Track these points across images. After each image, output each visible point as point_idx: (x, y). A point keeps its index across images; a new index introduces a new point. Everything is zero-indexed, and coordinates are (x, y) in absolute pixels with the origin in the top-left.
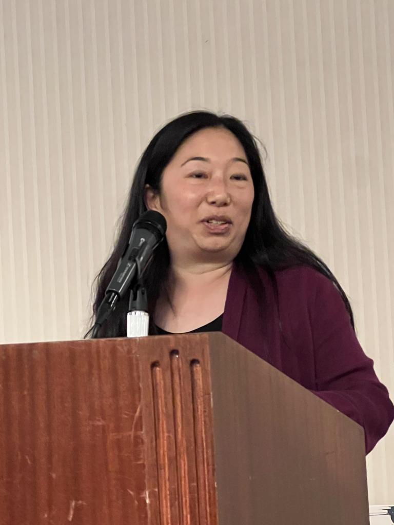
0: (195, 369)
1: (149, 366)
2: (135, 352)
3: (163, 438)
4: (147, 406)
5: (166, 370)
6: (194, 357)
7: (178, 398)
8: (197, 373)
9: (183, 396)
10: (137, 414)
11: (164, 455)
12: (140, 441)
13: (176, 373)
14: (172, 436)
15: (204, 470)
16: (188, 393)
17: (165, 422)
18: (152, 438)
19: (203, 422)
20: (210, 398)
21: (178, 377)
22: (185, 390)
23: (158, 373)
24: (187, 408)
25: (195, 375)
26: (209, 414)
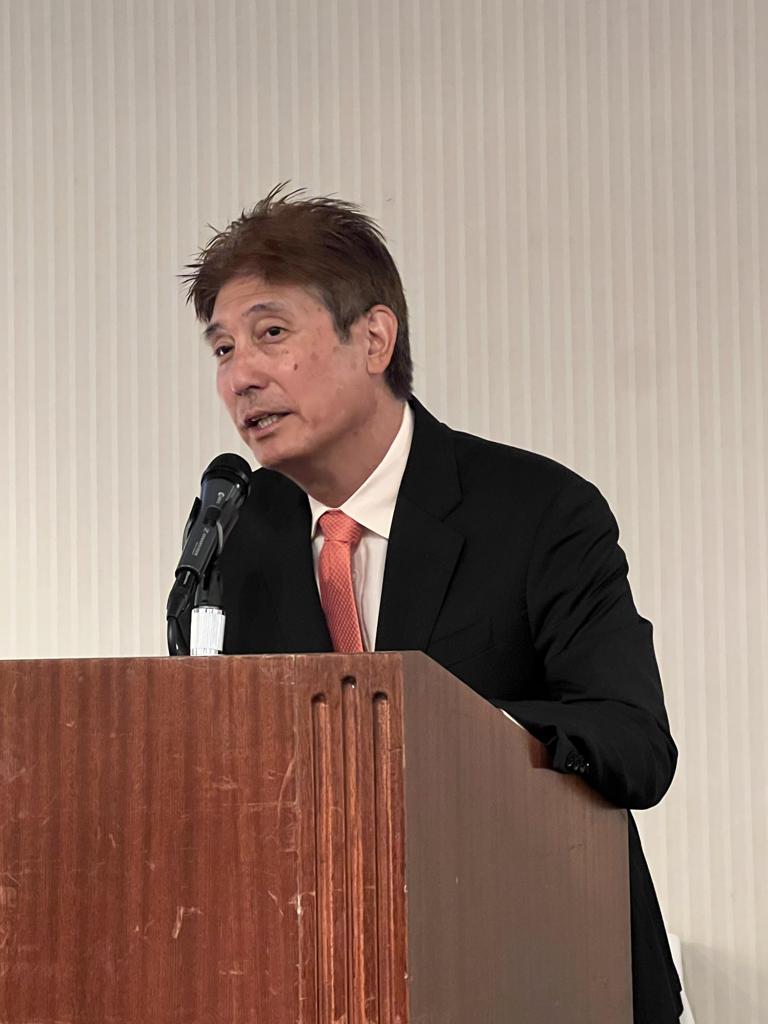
0: (379, 708)
1: (309, 702)
2: (289, 678)
3: (327, 813)
4: (303, 762)
5: (336, 708)
6: (380, 690)
7: (352, 752)
8: (383, 713)
9: (360, 747)
10: (288, 773)
11: (327, 841)
12: (291, 816)
13: (350, 712)
14: (340, 810)
15: (387, 867)
16: (367, 745)
17: (330, 788)
18: (310, 813)
19: (389, 791)
20: (401, 753)
21: (353, 719)
22: (364, 741)
23: (322, 712)
24: (366, 767)
25: (380, 716)
26: (401, 777)
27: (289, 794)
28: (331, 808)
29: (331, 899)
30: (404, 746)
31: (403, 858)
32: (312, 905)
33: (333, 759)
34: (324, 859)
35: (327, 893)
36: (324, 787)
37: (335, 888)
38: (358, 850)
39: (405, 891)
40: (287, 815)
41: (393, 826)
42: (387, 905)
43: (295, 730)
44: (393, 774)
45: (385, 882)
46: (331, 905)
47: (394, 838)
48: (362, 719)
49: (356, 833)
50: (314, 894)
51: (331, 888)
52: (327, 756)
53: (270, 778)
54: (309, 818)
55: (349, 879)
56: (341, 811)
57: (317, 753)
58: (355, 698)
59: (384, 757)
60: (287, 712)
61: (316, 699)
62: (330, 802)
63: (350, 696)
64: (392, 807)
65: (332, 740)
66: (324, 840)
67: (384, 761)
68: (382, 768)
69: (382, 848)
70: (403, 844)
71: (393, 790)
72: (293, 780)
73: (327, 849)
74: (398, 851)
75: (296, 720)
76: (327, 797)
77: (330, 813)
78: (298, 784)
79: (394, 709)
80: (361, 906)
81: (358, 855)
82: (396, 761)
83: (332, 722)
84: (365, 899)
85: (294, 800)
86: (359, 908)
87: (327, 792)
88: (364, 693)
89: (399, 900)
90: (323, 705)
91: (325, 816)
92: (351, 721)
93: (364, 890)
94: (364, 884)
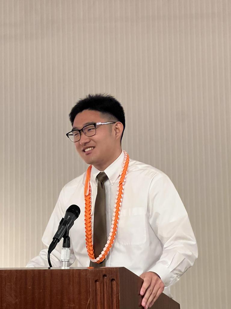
0: (113, 283)
1: (94, 281)
2: (89, 276)
4: (92, 299)
5: (101, 283)
6: (113, 278)
7: (106, 296)
9: (108, 294)
10: (88, 302)
13: (105, 284)
16: (110, 294)
17: (100, 306)
22: (109, 292)
23: (98, 284)
24: (109, 300)
25: (113, 285)
26: (119, 302)
27: (89, 307)
30: (119, 294)
33: (101, 298)
36: (98, 306)
43: (90, 290)
44: (117, 302)
48: (108, 286)
52: (99, 297)
53: (84, 303)
57: (96, 296)
58: (106, 281)
59: (114, 297)
60: (88, 285)
61: (96, 281)
63: (105, 280)
65: (100, 293)
68: (114, 300)
72: (90, 304)
75: (91, 287)
76: (99, 308)
79: (117, 283)
82: (118, 297)
83: (100, 287)
88: (109, 279)
90: (98, 283)
92: (105, 287)
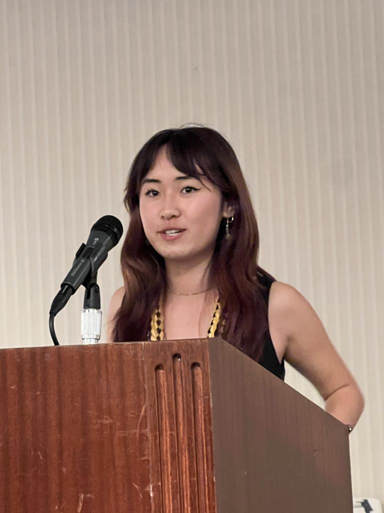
0: (196, 371)
1: (153, 369)
2: (141, 356)
3: (166, 436)
4: (151, 406)
5: (170, 372)
6: (196, 361)
7: (180, 399)
8: (198, 375)
9: (185, 396)
10: (142, 413)
11: (167, 452)
12: (145, 438)
13: (178, 375)
14: (173, 433)
15: (203, 466)
16: (189, 395)
17: (168, 421)
18: (156, 436)
19: (203, 422)
20: (209, 399)
21: (180, 379)
22: (186, 391)
23: (161, 375)
24: (188, 407)
25: (196, 377)
26: (209, 413)
27: (143, 425)
28: (169, 432)
29: (170, 486)
30: (211, 394)
31: (212, 461)
32: (159, 490)
33: (169, 403)
34: (165, 463)
35: (168, 483)
36: (164, 421)
37: (172, 480)
38: (185, 457)
39: (214, 480)
40: (143, 438)
41: (206, 442)
42: (204, 489)
43: (146, 387)
44: (205, 411)
45: (202, 476)
46: (171, 490)
47: (206, 449)
48: (186, 379)
49: (184, 447)
50: (160, 484)
51: (170, 480)
52: (165, 401)
53: (132, 416)
54: (156, 439)
55: (181, 474)
56: (175, 434)
57: (159, 399)
58: (181, 366)
59: (199, 401)
60: (141, 376)
61: (158, 368)
62: (168, 429)
63: (178, 365)
64: (205, 430)
65: (168, 392)
66: (165, 451)
67: (199, 403)
68: (198, 408)
69: (200, 456)
70: (212, 452)
71: (205, 420)
72: (145, 417)
73: (167, 457)
74: (209, 457)
75: (146, 382)
76: (166, 426)
77: (168, 436)
78: (148, 419)
79: (204, 373)
80: (188, 490)
81: (186, 460)
82: (206, 403)
83: (168, 381)
84: (191, 486)
85: (146, 428)
86: (187, 491)
87: (166, 423)
88: (186, 363)
89: (211, 486)
90: (162, 371)
91: (165, 438)
92: (179, 381)
93: (190, 480)
94: (190, 477)
